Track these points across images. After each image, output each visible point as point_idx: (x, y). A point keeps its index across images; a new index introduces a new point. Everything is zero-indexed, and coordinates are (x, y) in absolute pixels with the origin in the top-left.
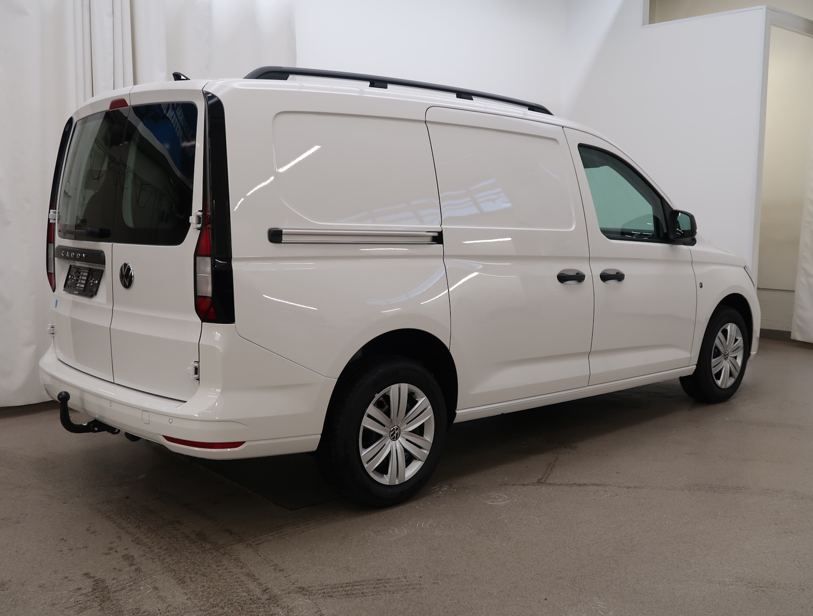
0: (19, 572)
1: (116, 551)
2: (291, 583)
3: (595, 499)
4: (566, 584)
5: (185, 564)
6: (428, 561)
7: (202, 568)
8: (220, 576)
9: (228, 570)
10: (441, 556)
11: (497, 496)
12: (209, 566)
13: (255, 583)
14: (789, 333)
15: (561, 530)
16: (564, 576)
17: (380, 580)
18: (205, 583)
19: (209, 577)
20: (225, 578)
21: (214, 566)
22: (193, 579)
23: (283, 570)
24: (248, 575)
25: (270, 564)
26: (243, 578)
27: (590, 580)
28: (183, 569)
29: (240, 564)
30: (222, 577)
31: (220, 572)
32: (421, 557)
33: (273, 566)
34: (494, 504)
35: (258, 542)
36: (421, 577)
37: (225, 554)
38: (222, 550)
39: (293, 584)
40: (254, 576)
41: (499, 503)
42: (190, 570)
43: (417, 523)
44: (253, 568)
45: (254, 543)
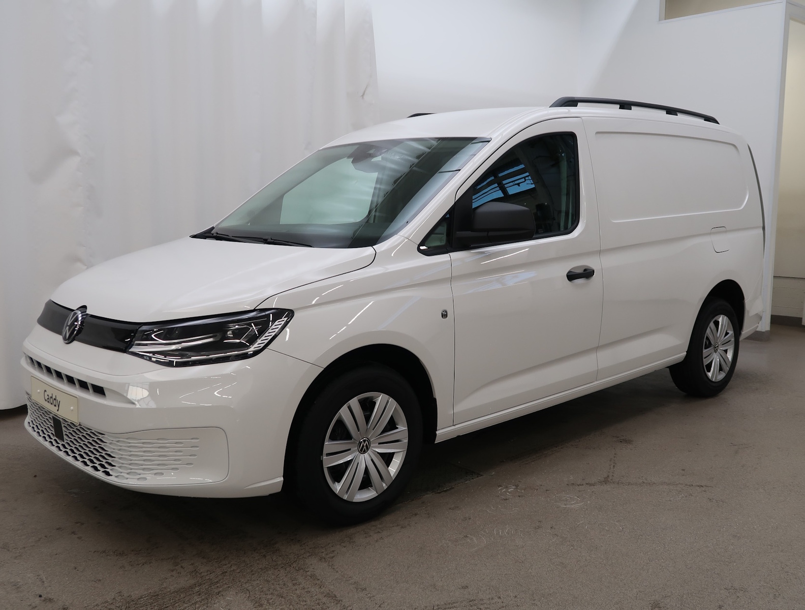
0: (81, 593)
1: (182, 567)
2: (377, 606)
3: (670, 500)
4: (675, 605)
5: (258, 582)
6: (518, 576)
7: (278, 588)
8: (299, 596)
9: (306, 590)
10: (530, 570)
11: (568, 497)
12: (284, 585)
13: (339, 605)
14: (800, 319)
15: (648, 537)
16: (669, 594)
17: (473, 600)
18: (284, 606)
19: (287, 599)
20: (304, 599)
21: (290, 585)
22: (271, 601)
23: (365, 589)
24: (328, 595)
25: (350, 582)
26: (324, 600)
27: (699, 599)
28: (257, 589)
29: (318, 582)
30: (301, 599)
31: (298, 592)
32: (510, 572)
33: (354, 584)
34: (568, 506)
35: (332, 555)
36: (516, 597)
37: (299, 569)
38: (295, 565)
39: (380, 606)
40: (335, 596)
41: (573, 506)
42: (265, 589)
43: (493, 530)
44: (332, 587)
45: (328, 556)
